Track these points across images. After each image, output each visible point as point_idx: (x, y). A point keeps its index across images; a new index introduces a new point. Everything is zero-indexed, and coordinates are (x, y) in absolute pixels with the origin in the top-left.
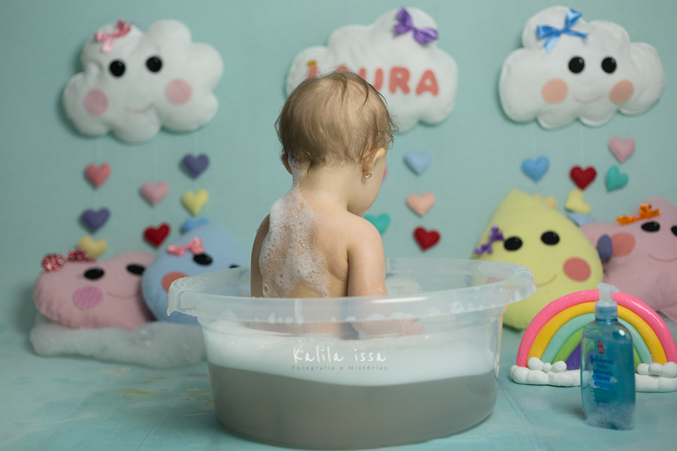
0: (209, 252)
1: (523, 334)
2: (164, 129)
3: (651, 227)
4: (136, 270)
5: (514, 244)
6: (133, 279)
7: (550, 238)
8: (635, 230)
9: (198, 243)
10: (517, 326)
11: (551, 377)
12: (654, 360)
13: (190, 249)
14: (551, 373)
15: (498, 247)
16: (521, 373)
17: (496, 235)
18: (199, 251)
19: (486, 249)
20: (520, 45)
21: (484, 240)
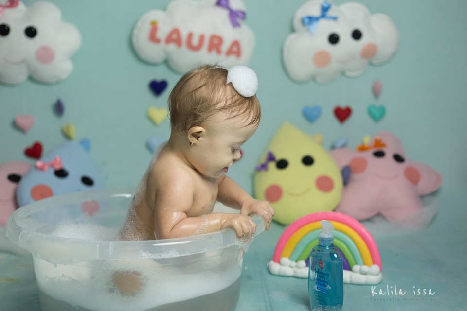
0: (67, 167)
1: (286, 228)
2: (31, 79)
3: (379, 154)
4: (15, 178)
5: (282, 164)
6: (12, 185)
7: (308, 161)
8: (368, 155)
9: (58, 160)
10: (282, 221)
11: (295, 272)
12: (365, 264)
13: (52, 165)
14: (295, 269)
15: (272, 166)
16: (275, 267)
17: (271, 158)
18: (58, 167)
19: (264, 167)
20: (293, 30)
21: (263, 160)
